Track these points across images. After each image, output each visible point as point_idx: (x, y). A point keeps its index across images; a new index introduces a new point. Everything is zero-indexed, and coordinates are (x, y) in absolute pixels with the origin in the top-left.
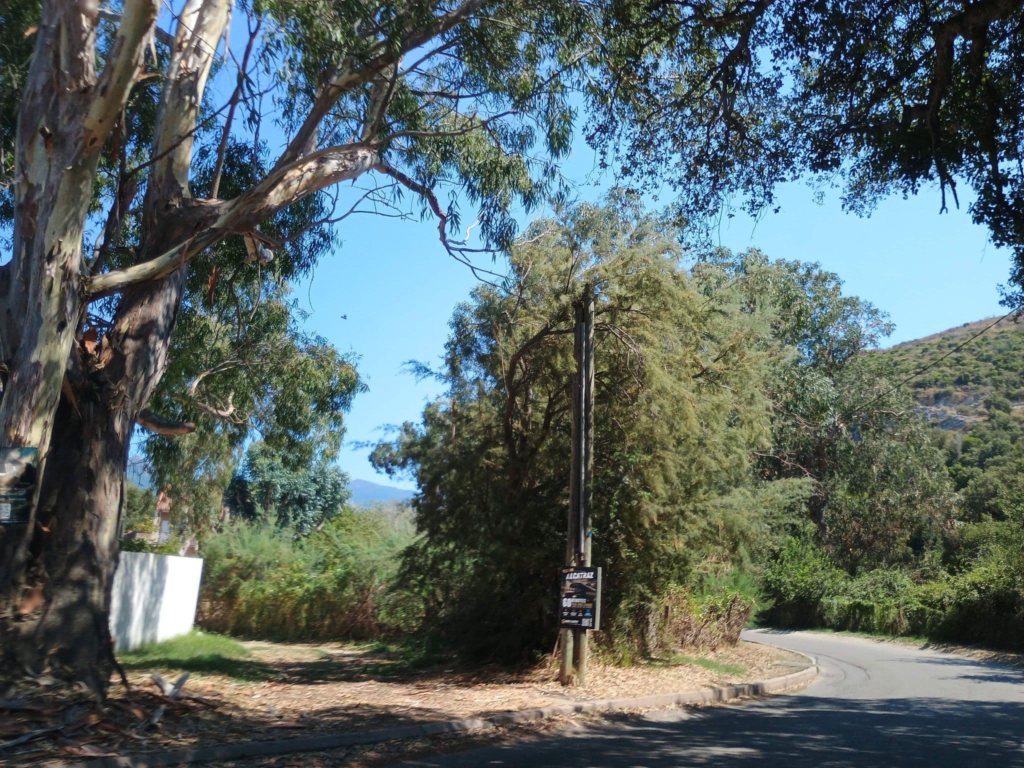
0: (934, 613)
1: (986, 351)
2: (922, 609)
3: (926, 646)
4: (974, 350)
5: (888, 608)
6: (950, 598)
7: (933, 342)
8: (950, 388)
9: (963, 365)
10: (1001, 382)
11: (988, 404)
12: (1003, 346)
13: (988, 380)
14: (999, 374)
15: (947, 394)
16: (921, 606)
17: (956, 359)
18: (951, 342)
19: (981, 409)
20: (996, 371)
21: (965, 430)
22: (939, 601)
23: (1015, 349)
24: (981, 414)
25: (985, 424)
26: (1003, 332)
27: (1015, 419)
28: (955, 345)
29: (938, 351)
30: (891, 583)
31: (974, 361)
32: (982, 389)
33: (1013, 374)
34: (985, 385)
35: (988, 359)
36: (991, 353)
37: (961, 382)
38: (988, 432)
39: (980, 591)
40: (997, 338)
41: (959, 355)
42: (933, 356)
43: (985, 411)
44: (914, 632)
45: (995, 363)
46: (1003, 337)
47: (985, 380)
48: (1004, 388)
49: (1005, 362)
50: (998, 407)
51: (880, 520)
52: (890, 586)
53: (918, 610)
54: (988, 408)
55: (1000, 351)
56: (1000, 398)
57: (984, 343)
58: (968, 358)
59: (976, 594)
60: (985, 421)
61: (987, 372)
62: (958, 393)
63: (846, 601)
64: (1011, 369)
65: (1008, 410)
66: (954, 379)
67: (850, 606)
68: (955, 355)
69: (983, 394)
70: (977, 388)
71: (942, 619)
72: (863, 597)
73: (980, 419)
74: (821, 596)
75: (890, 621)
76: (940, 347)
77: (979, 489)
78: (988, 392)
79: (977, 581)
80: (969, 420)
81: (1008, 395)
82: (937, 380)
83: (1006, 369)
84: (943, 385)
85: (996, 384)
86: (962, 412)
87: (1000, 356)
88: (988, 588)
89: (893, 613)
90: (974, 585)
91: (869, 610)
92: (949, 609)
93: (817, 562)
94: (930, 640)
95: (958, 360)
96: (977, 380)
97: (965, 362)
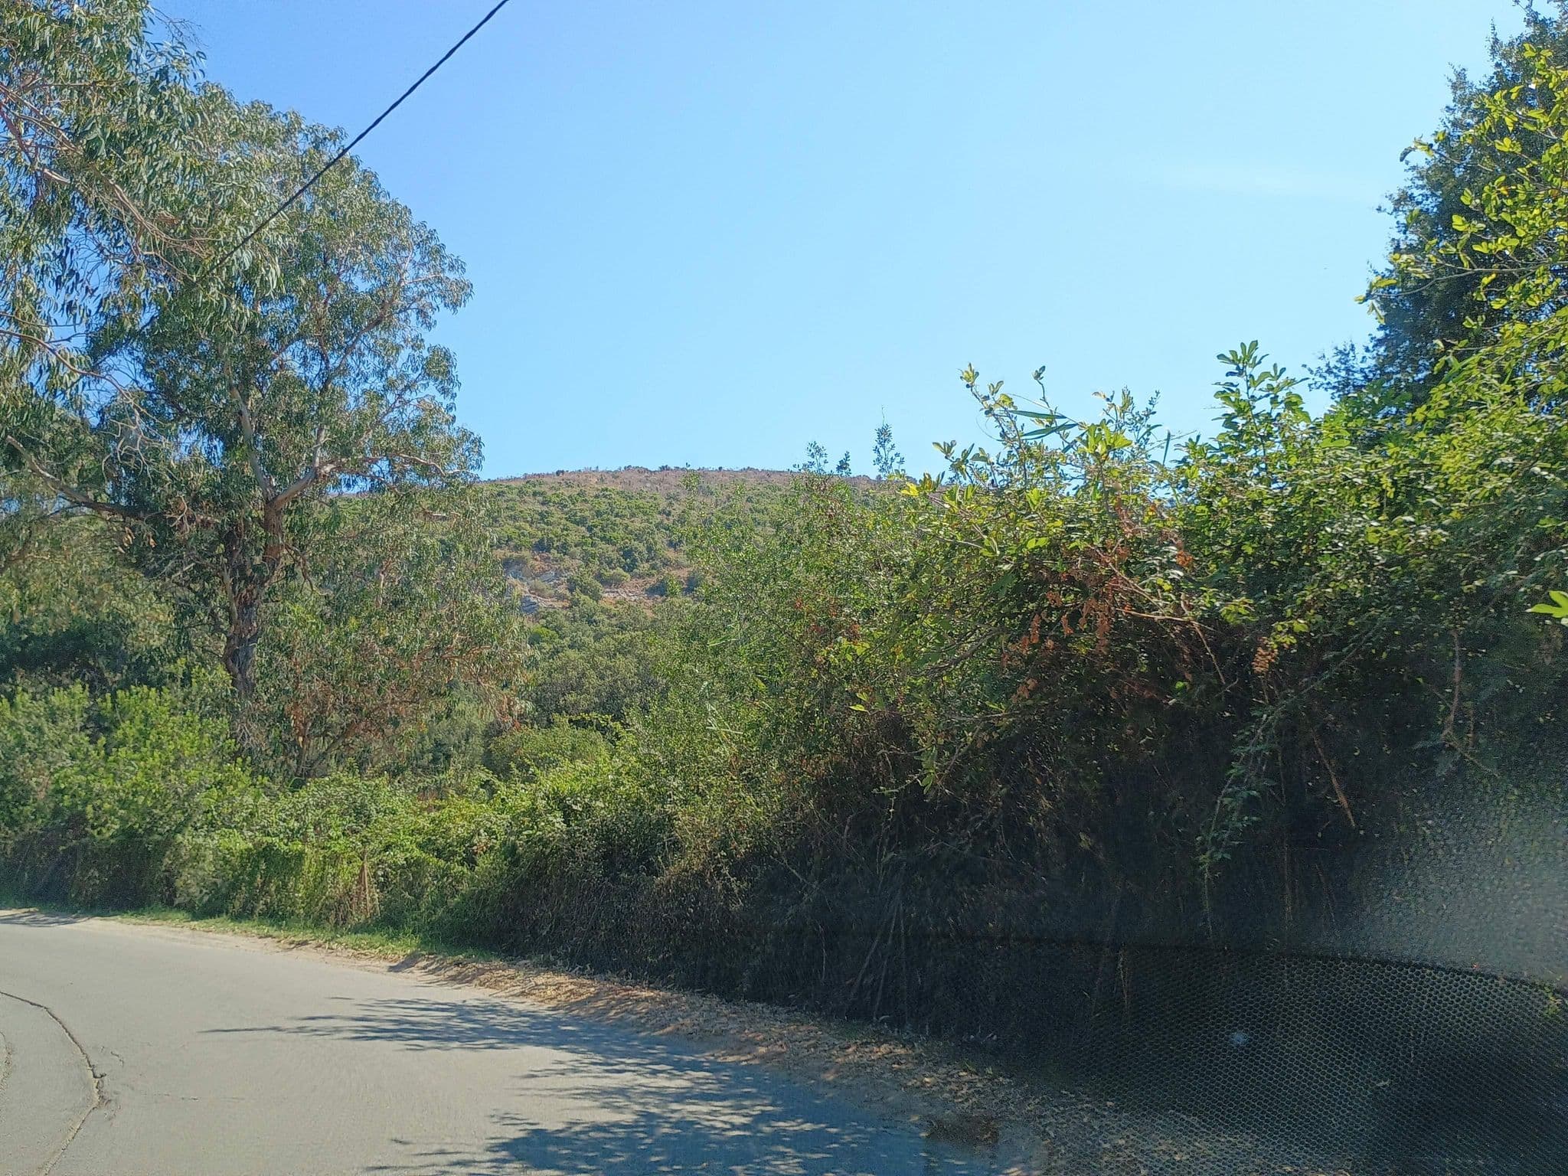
0: (446, 873)
1: (581, 510)
2: (418, 863)
3: (410, 962)
4: (566, 506)
5: (335, 859)
6: (491, 833)
7: (513, 485)
8: (526, 553)
9: (547, 524)
10: (593, 556)
11: (572, 586)
12: (603, 507)
13: (578, 550)
14: (593, 545)
15: (521, 561)
16: (417, 853)
17: (540, 514)
18: (537, 489)
19: (562, 590)
20: (590, 541)
21: (537, 618)
22: (462, 841)
23: (617, 515)
24: (561, 597)
25: (565, 612)
26: (607, 490)
27: (604, 611)
28: (542, 494)
29: (518, 498)
30: (363, 806)
31: (563, 521)
32: (568, 562)
33: (610, 548)
34: (573, 557)
35: (582, 522)
36: (587, 513)
37: (541, 547)
38: (567, 624)
39: (568, 814)
40: (597, 497)
41: (545, 508)
42: (510, 504)
43: (568, 594)
44: (389, 922)
45: (590, 529)
46: (605, 497)
47: (573, 549)
48: (595, 567)
49: (602, 530)
50: (584, 591)
51: (370, 678)
52: (360, 812)
53: (410, 864)
54: (571, 590)
55: (599, 514)
56: (589, 579)
57: (580, 499)
58: (557, 515)
59: (557, 819)
60: (564, 608)
61: (577, 539)
62: (535, 562)
63: (240, 843)
64: (609, 541)
65: (596, 597)
66: (534, 541)
67: (248, 856)
68: (539, 508)
69: (568, 569)
70: (562, 560)
71: (464, 888)
72: (292, 835)
73: (559, 605)
74: (180, 828)
75: (334, 891)
76: (521, 492)
77: (554, 675)
78: (573, 565)
79: (565, 788)
80: (543, 604)
81: (599, 577)
82: (510, 539)
83: (602, 539)
84: (517, 548)
85: (587, 559)
86: (537, 591)
87: (596, 521)
88: (587, 808)
89: (346, 873)
90: (559, 801)
91: (290, 864)
92: (483, 863)
93: (187, 743)
94: (424, 943)
95: (543, 516)
96: (564, 549)
97: (550, 519)
